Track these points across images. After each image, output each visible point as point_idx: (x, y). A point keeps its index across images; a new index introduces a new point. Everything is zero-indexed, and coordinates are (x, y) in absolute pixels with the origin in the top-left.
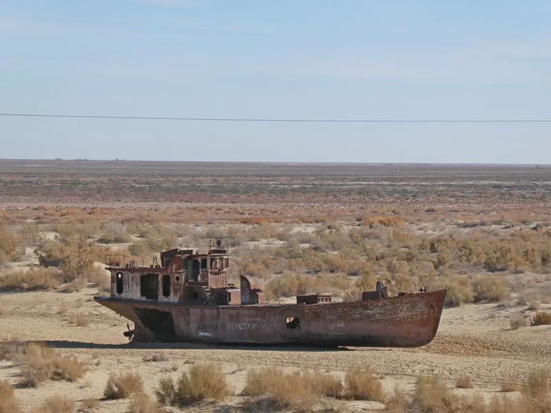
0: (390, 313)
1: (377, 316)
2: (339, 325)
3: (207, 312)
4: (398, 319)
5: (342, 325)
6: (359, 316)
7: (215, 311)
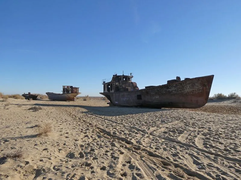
0: (180, 90)
1: (174, 91)
2: (156, 97)
3: (117, 94)
4: (185, 93)
5: (158, 97)
6: (165, 92)
7: (118, 94)
